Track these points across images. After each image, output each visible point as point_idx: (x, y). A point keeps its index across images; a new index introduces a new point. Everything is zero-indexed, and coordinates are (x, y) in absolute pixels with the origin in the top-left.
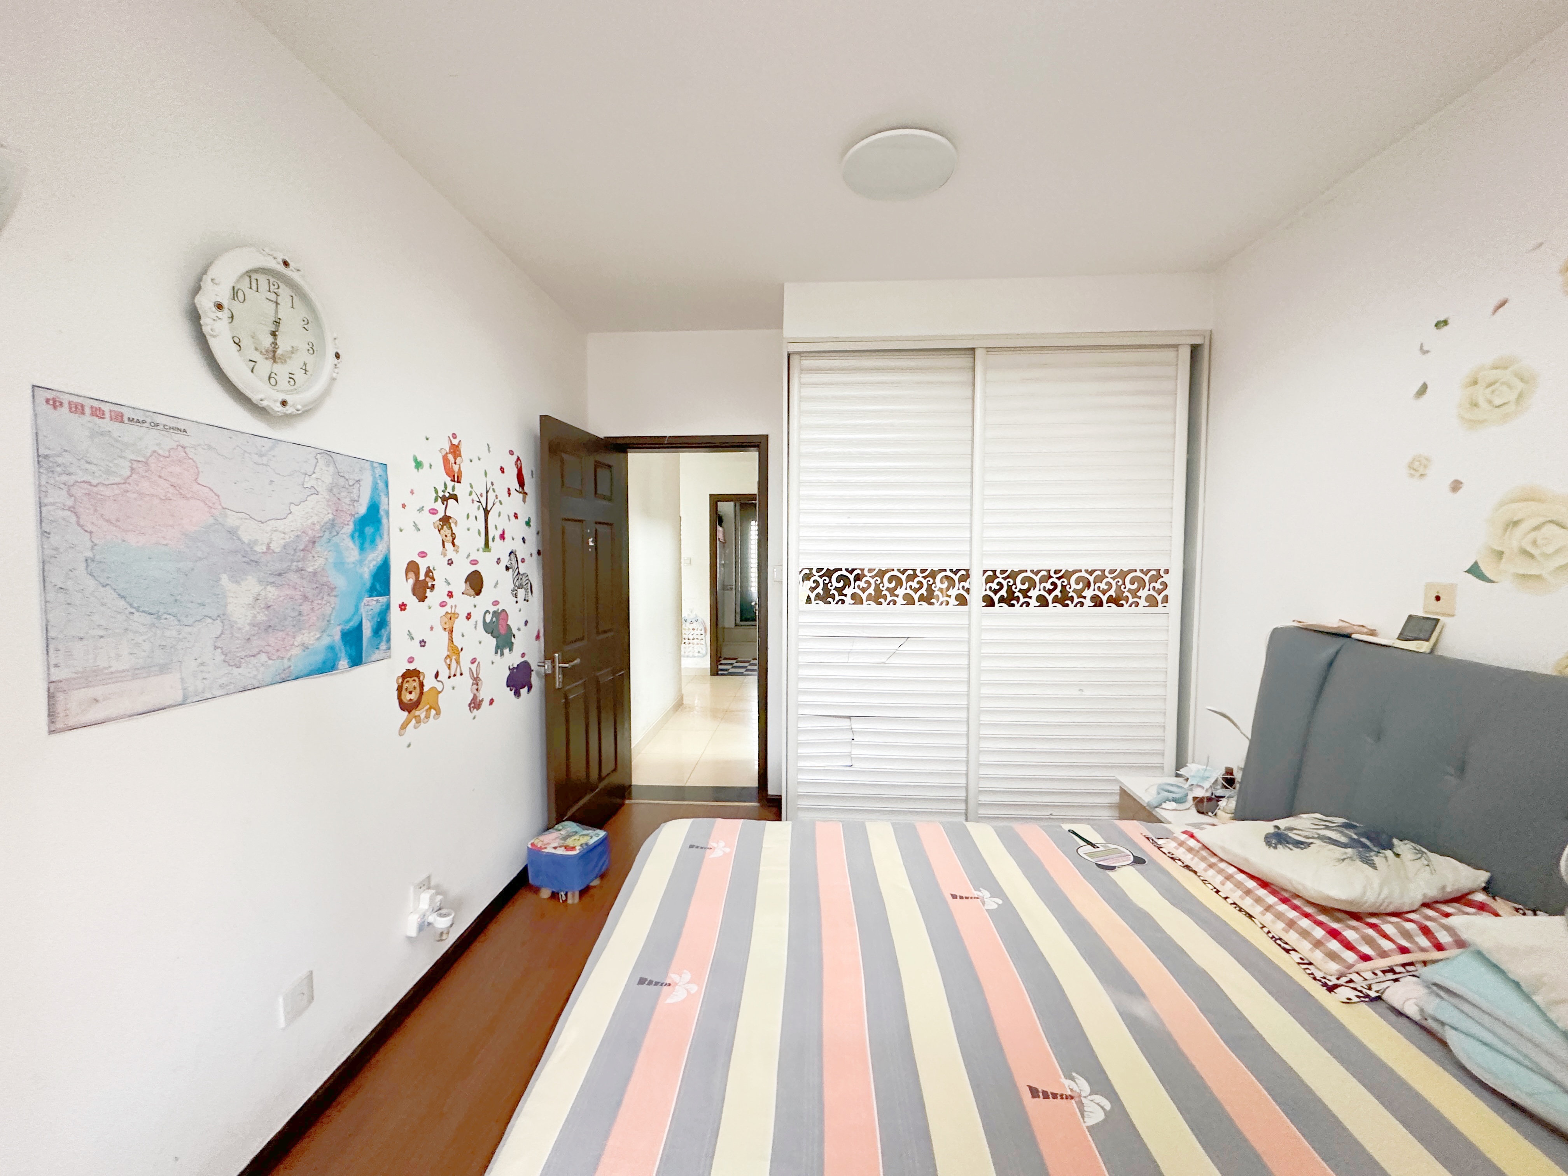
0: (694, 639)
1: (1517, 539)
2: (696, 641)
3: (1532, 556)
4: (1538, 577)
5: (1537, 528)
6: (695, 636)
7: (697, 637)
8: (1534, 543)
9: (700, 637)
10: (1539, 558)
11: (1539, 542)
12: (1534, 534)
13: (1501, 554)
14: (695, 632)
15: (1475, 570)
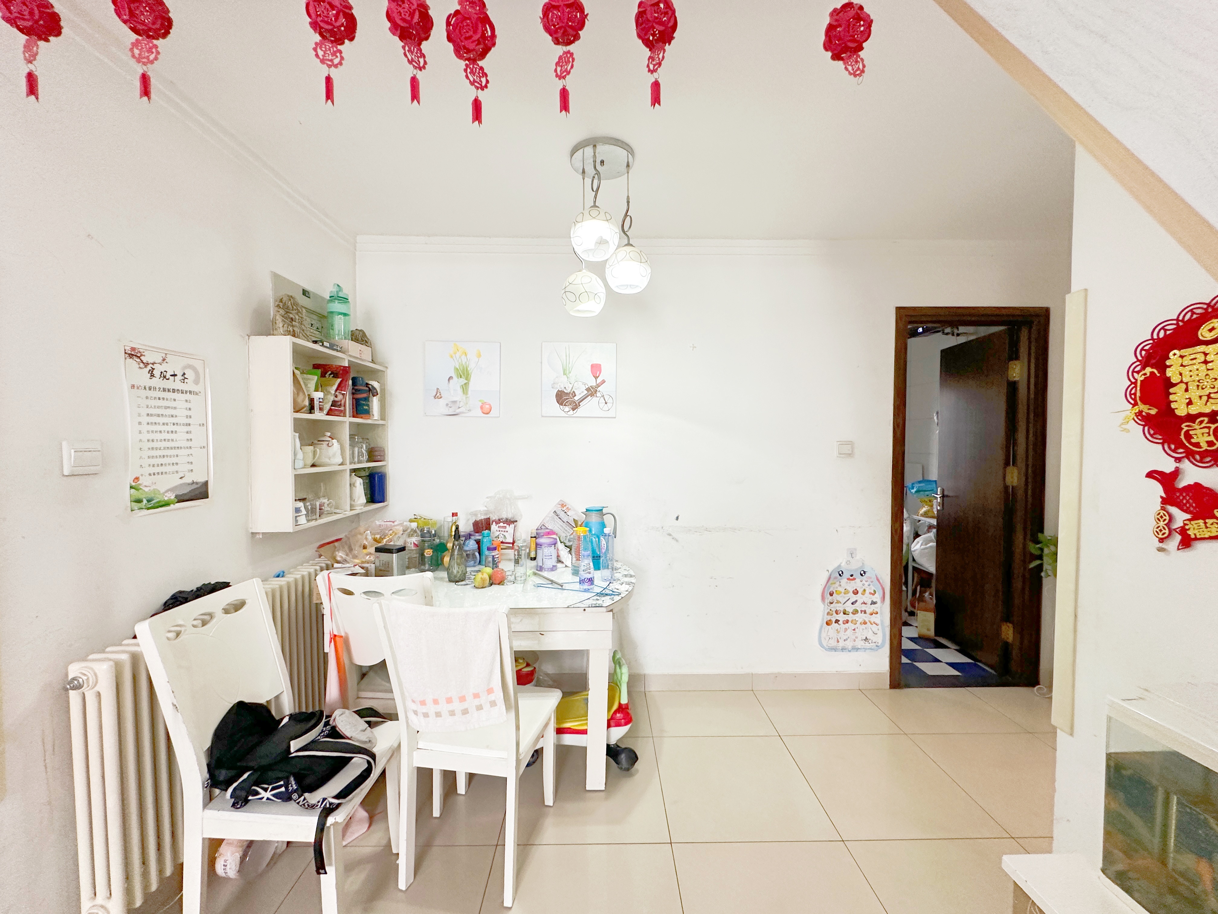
0: (855, 612)
2: (860, 617)
6: (858, 606)
7: (864, 608)
9: (870, 609)
14: (860, 598)
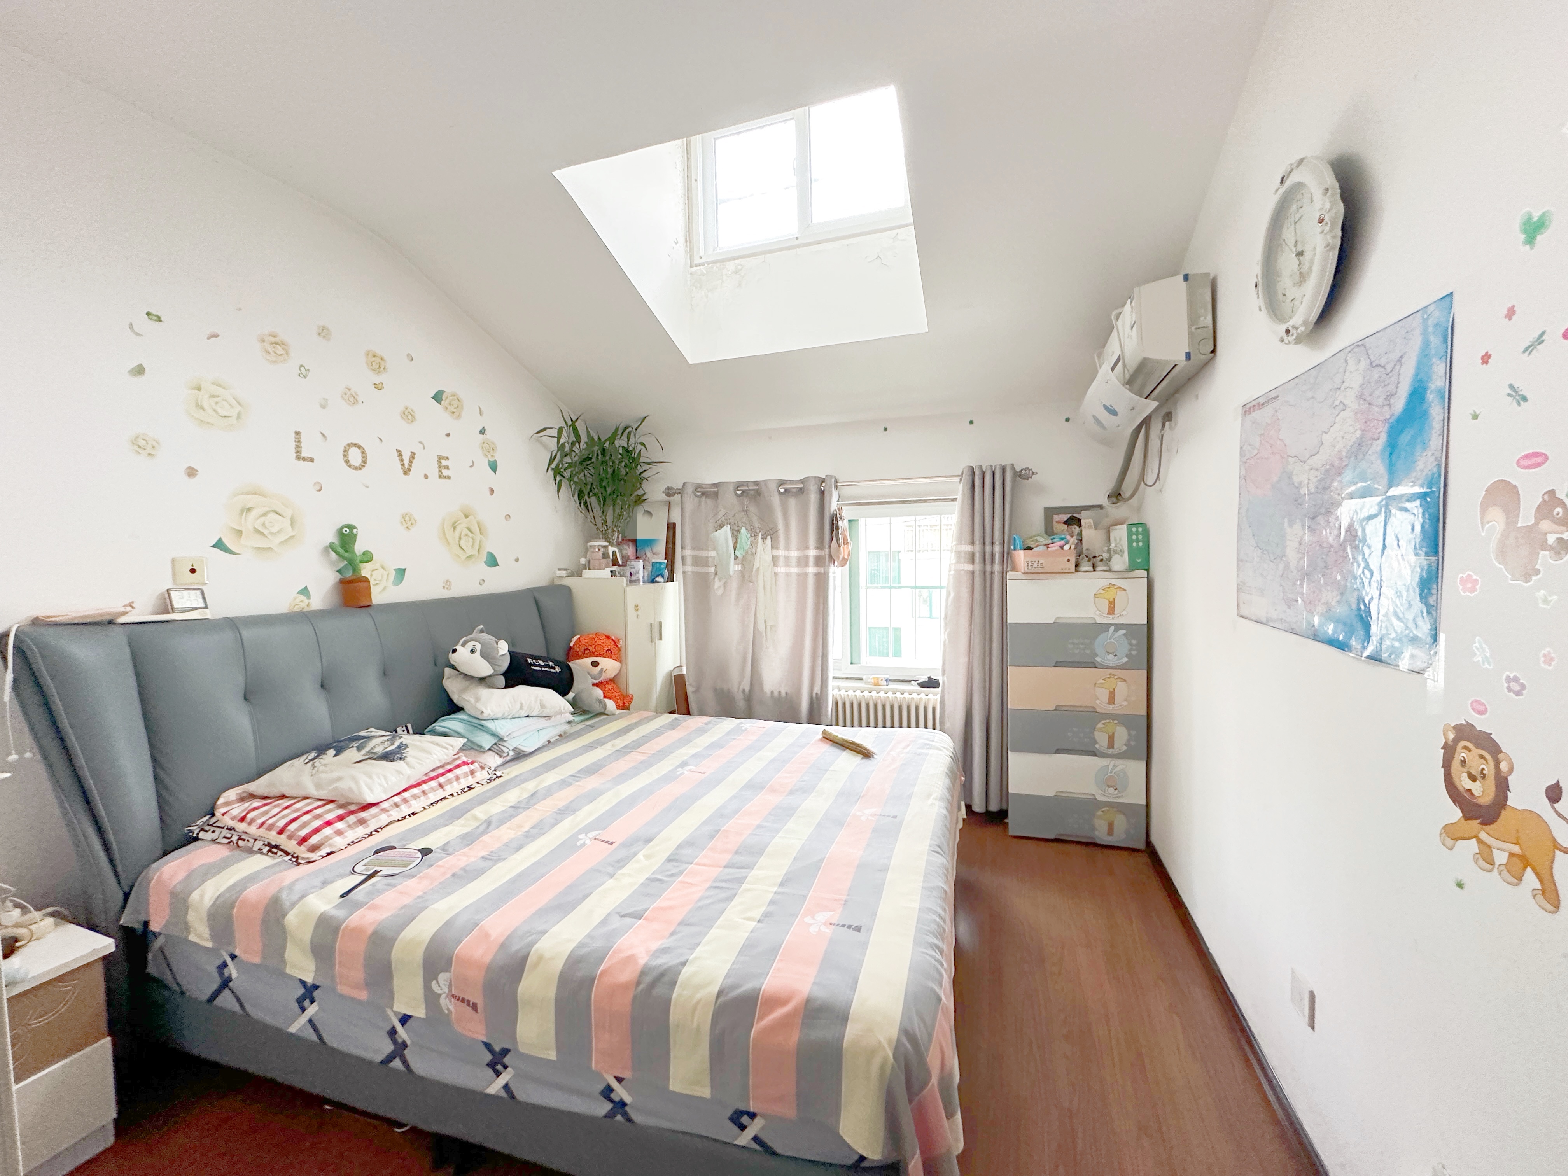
1: (250, 522)
3: (263, 534)
4: (270, 549)
5: (265, 514)
8: (264, 525)
10: (269, 537)
11: (267, 525)
12: (263, 519)
13: (240, 532)
15: (219, 545)
